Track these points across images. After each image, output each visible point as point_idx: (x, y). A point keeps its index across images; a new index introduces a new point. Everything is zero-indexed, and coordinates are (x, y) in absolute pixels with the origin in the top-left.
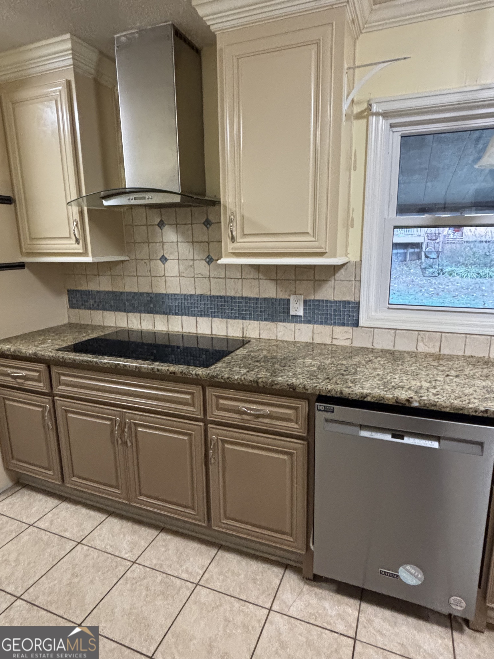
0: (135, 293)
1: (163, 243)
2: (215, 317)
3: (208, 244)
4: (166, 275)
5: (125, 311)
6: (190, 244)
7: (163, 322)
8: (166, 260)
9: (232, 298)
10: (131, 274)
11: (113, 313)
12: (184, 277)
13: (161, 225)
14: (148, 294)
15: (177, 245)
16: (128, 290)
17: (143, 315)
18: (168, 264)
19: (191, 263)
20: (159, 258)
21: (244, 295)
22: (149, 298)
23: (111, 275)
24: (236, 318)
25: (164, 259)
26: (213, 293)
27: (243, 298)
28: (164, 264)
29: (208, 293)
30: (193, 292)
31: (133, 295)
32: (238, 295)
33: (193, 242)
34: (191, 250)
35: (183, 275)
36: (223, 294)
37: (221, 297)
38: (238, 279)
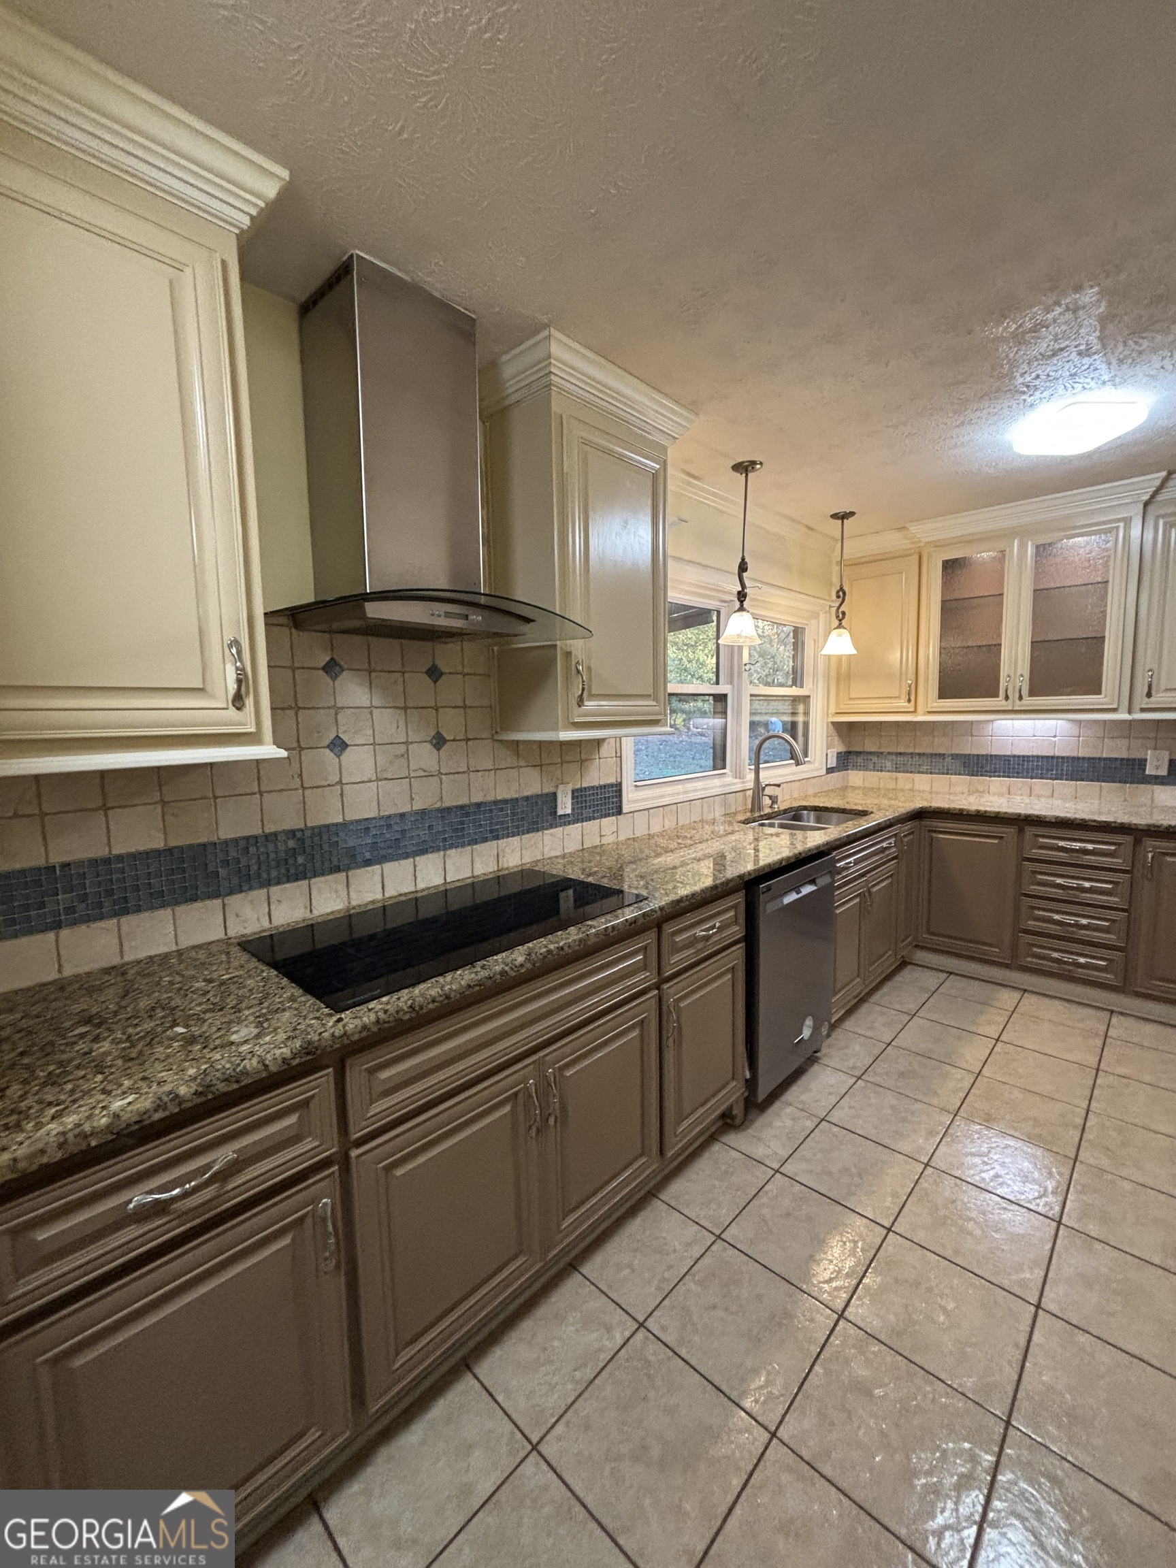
0: (247, 838)
1: (338, 710)
2: (452, 846)
3: (437, 710)
4: (344, 781)
5: (216, 895)
6: (399, 711)
7: (336, 892)
8: (344, 746)
9: (479, 805)
10: (238, 791)
11: (165, 914)
12: (386, 779)
13: (332, 669)
14: (292, 833)
15: (371, 713)
16: (227, 833)
17: (275, 890)
18: (349, 756)
19: (403, 748)
20: (327, 742)
21: (499, 798)
22: (291, 844)
23: (164, 803)
24: (485, 840)
25: (339, 746)
26: (447, 803)
27: (496, 802)
28: (338, 756)
29: (438, 805)
30: (406, 809)
31: (242, 844)
32: (490, 798)
33: (405, 708)
34: (402, 723)
35: (385, 775)
36: (464, 801)
37: (462, 807)
38: (489, 770)
